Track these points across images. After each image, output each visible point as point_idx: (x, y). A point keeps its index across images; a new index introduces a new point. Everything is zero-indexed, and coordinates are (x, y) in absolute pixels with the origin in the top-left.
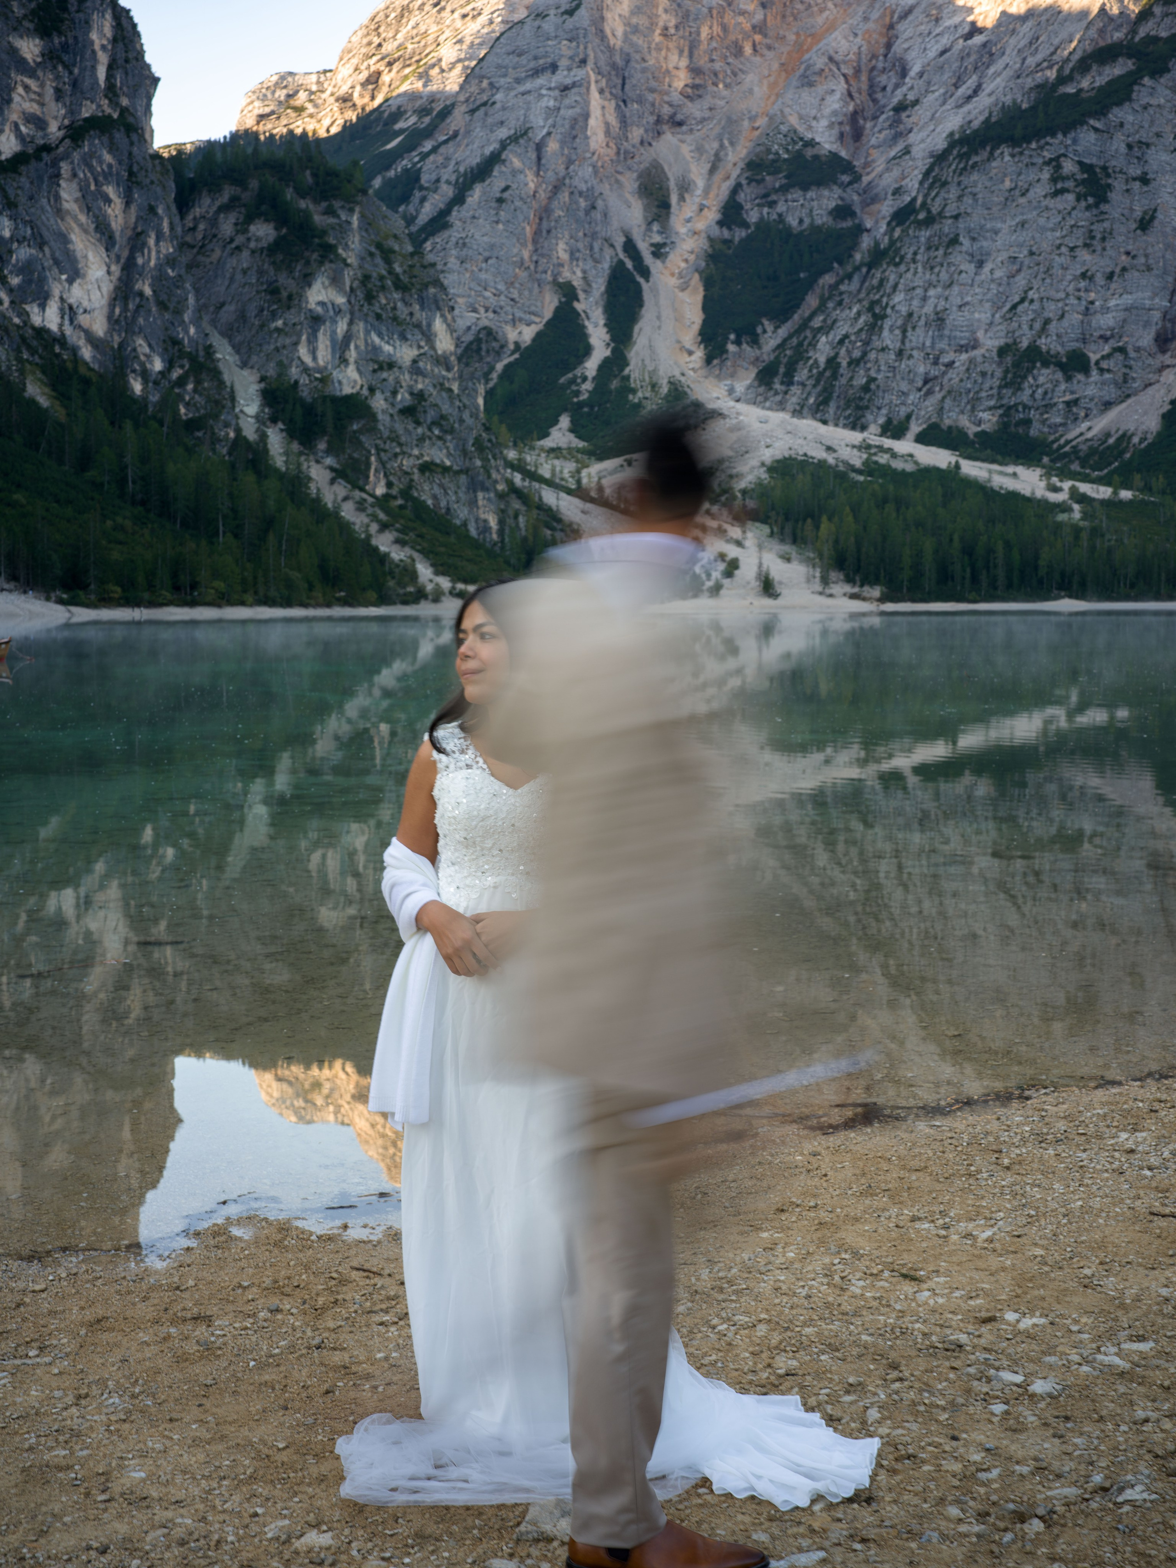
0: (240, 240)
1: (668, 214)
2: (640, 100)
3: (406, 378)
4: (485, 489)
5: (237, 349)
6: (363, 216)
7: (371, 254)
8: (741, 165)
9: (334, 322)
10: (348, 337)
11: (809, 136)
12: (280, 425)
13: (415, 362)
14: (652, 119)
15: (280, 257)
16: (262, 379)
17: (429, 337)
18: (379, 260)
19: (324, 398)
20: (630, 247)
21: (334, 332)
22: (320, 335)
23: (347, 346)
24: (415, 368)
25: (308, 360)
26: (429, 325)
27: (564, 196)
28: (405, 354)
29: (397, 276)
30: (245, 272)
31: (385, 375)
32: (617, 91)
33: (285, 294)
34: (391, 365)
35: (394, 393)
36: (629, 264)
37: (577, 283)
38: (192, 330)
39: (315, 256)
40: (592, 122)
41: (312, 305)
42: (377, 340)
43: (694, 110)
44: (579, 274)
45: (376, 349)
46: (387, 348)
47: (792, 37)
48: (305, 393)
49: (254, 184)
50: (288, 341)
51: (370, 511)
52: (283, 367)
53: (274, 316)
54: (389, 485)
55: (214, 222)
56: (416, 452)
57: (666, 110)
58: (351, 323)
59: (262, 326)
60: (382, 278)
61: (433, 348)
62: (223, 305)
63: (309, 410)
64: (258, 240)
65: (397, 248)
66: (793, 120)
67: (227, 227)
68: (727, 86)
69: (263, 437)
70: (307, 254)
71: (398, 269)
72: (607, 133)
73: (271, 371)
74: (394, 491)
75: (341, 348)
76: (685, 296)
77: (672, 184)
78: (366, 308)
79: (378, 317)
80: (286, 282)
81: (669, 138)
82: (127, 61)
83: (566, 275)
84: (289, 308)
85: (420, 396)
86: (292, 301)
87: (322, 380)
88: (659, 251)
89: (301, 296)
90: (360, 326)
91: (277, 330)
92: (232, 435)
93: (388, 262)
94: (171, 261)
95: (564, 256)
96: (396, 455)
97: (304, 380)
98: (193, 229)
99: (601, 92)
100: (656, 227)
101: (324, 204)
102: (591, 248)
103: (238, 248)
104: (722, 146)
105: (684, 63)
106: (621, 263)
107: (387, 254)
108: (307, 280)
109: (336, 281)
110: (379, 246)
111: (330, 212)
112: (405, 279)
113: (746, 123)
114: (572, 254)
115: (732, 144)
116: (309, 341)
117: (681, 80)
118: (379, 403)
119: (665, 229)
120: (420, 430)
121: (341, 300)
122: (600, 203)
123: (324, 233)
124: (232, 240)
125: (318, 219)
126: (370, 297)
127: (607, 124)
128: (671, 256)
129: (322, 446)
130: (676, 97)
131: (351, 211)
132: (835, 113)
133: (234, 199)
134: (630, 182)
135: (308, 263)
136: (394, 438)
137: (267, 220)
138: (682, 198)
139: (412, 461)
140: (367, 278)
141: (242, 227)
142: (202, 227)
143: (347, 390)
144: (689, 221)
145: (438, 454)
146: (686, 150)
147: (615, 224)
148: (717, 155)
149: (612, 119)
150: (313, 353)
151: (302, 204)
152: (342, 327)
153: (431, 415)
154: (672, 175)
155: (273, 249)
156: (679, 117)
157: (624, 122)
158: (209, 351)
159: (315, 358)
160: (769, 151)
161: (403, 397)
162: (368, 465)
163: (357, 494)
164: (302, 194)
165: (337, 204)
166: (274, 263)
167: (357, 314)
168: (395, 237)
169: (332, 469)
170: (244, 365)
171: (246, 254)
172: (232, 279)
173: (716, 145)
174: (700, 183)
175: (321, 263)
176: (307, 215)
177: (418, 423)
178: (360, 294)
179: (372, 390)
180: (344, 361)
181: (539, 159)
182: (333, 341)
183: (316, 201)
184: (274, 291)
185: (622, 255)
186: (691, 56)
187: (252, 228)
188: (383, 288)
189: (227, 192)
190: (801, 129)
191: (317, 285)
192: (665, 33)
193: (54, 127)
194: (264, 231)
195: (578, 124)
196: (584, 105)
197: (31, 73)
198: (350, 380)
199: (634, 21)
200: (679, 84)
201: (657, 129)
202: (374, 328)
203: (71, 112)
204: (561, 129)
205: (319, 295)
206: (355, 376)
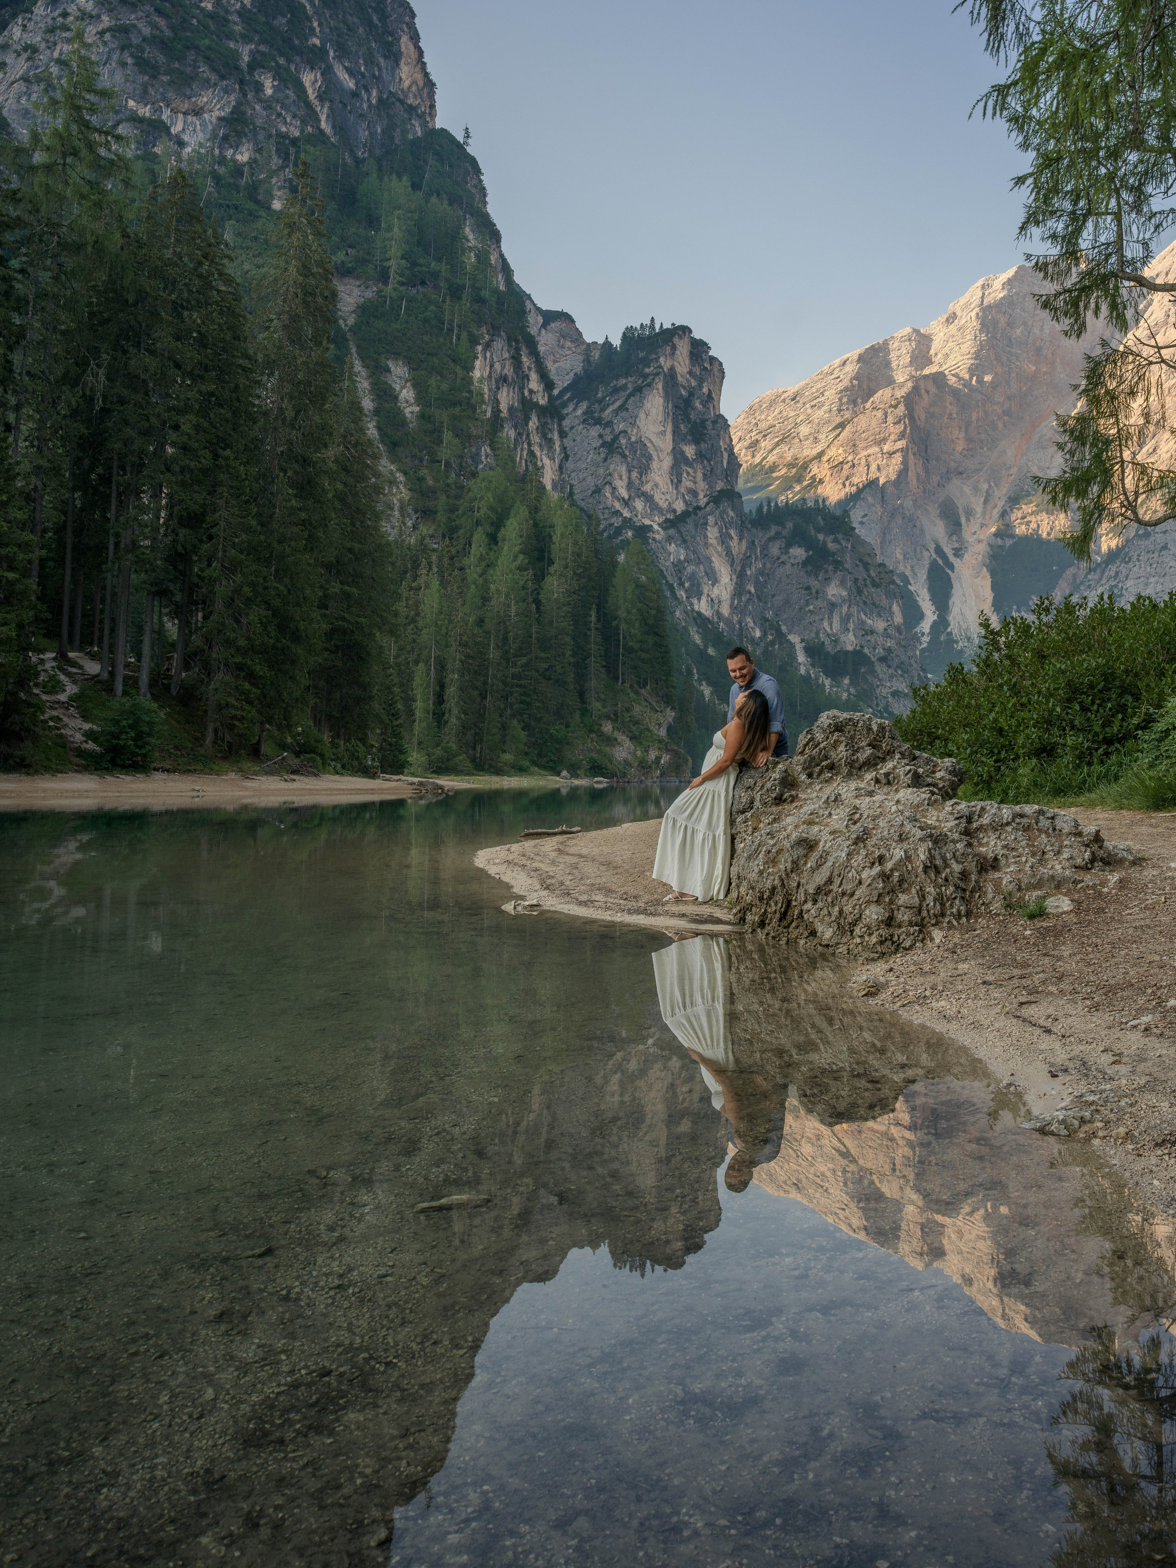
0: (784, 558)
1: (961, 530)
2: (936, 459)
3: (880, 640)
6: (852, 543)
7: (857, 566)
8: (1004, 498)
9: (841, 606)
10: (848, 617)
13: (885, 630)
14: (945, 470)
15: (809, 568)
17: (891, 614)
18: (861, 569)
19: (841, 654)
20: (939, 550)
21: (841, 613)
22: (834, 615)
23: (848, 620)
24: (886, 634)
25: (828, 629)
26: (890, 608)
27: (898, 519)
28: (880, 625)
29: (873, 579)
30: (788, 576)
31: (869, 638)
32: (923, 453)
33: (814, 591)
34: (872, 632)
35: (875, 648)
36: (940, 561)
37: (908, 573)
39: (831, 568)
40: (909, 472)
41: (829, 597)
42: (864, 617)
43: (970, 464)
44: (909, 567)
45: (863, 623)
46: (869, 622)
47: (1027, 418)
48: (830, 649)
49: (790, 525)
50: (817, 618)
52: (815, 633)
53: (808, 603)
57: (953, 464)
58: (849, 607)
59: (800, 609)
60: (865, 580)
61: (894, 622)
63: (834, 659)
64: (795, 558)
65: (870, 561)
66: (1034, 469)
67: (775, 550)
68: (988, 449)
70: (826, 566)
71: (873, 574)
72: (918, 479)
73: (810, 636)
75: (845, 620)
76: (979, 581)
77: (961, 511)
78: (857, 598)
79: (865, 603)
80: (814, 583)
81: (956, 482)
83: (901, 568)
84: (817, 598)
85: (889, 650)
86: (819, 594)
87: (835, 641)
88: (957, 553)
89: (825, 593)
90: (854, 609)
91: (810, 611)
93: (867, 570)
95: (900, 556)
97: (827, 642)
99: (914, 454)
100: (954, 538)
101: (832, 537)
102: (915, 552)
103: (783, 563)
104: (990, 486)
105: (962, 435)
106: (935, 560)
107: (866, 565)
108: (827, 580)
109: (842, 583)
110: (861, 560)
111: (836, 541)
112: (878, 581)
113: (1004, 472)
114: (904, 556)
115: (996, 485)
116: (829, 618)
117: (960, 446)
118: (867, 654)
119: (959, 540)
120: (890, 671)
121: (845, 593)
122: (918, 523)
123: (834, 554)
124: (779, 558)
125: (832, 546)
126: (859, 592)
127: (918, 475)
128: (965, 556)
129: (846, 681)
130: (957, 456)
131: (847, 540)
133: (778, 534)
134: (933, 510)
135: (827, 571)
136: (876, 676)
137: (800, 546)
138: (968, 520)
140: (857, 580)
143: (850, 648)
144: (974, 533)
146: (967, 489)
147: (928, 536)
148: (987, 492)
149: (921, 471)
150: (831, 624)
151: (821, 537)
152: (845, 609)
154: (960, 505)
155: (806, 563)
156: (960, 469)
157: (927, 471)
159: (832, 628)
160: (1021, 489)
161: (880, 650)
162: (872, 693)
164: (819, 530)
165: (840, 537)
166: (806, 572)
167: (853, 601)
168: (869, 555)
170: (793, 632)
171: (788, 566)
172: (780, 582)
173: (986, 486)
174: (979, 510)
175: (835, 572)
176: (825, 543)
177: (889, 667)
178: (854, 591)
179: (862, 647)
180: (847, 630)
181: (882, 495)
182: (841, 617)
183: (826, 534)
184: (808, 588)
185: (934, 555)
186: (966, 431)
187: (791, 550)
188: (866, 585)
189: (774, 529)
191: (833, 585)
192: (950, 417)
193: (701, 496)
194: (798, 553)
195: (903, 473)
196: (905, 462)
197: (691, 466)
198: (850, 642)
199: (932, 410)
200: (959, 448)
201: (947, 476)
202: (863, 610)
203: (711, 487)
204: (893, 477)
205: (834, 591)
206: (852, 638)
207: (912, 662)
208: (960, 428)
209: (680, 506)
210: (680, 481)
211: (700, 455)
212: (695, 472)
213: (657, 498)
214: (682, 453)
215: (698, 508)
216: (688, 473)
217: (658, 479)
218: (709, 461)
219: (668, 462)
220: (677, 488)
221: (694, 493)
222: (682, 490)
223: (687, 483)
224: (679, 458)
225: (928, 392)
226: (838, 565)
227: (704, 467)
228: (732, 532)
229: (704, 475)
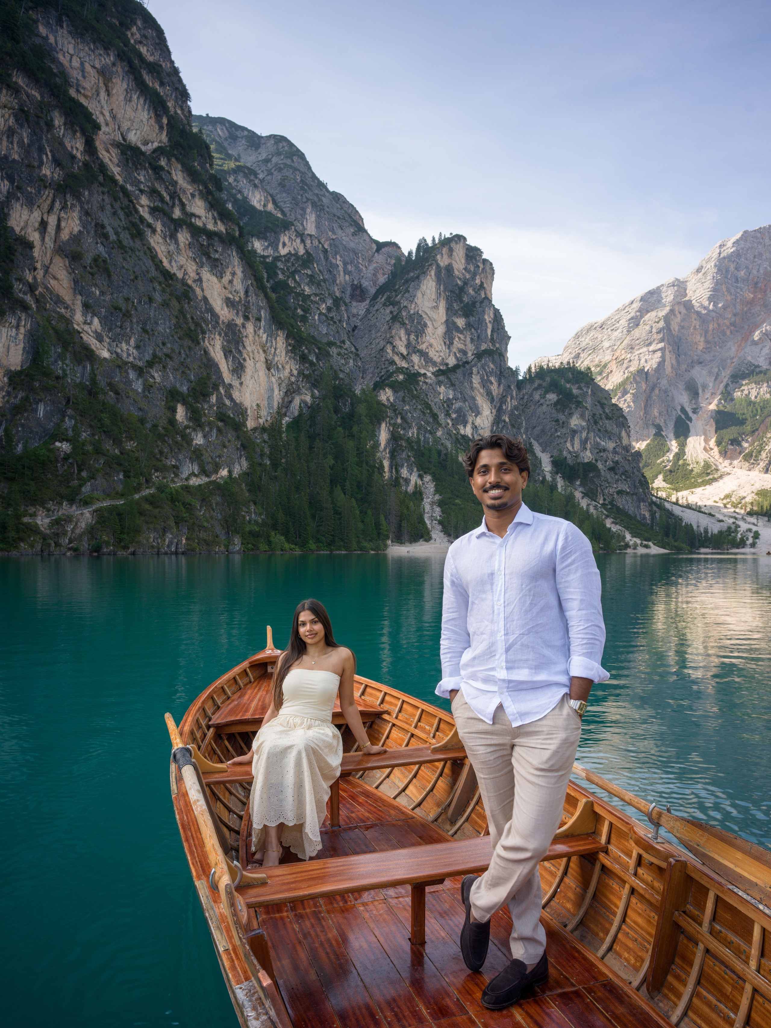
0: (542, 401)
1: (698, 397)
2: (685, 354)
3: (611, 455)
4: (644, 501)
5: (540, 444)
6: (592, 390)
7: (596, 405)
8: (728, 376)
9: (581, 433)
10: (587, 439)
11: (756, 364)
12: (560, 475)
13: (614, 448)
14: (690, 361)
15: (559, 407)
16: (552, 457)
17: (620, 438)
18: (599, 407)
19: (579, 464)
20: (683, 410)
21: (581, 437)
22: (576, 438)
23: (587, 442)
24: (615, 452)
25: (570, 448)
26: (620, 434)
27: (657, 391)
28: (611, 445)
29: (607, 414)
30: (544, 413)
31: (602, 454)
32: (676, 351)
33: (561, 422)
34: (604, 450)
35: (606, 461)
36: (683, 416)
37: (662, 424)
38: (524, 436)
39: (574, 406)
40: (666, 363)
41: (572, 426)
42: (598, 440)
43: (707, 357)
44: (663, 421)
45: (598, 444)
46: (603, 443)
47: (746, 327)
48: (570, 461)
49: (548, 380)
50: (562, 441)
51: (600, 510)
52: (561, 451)
53: (556, 431)
54: (604, 500)
55: (531, 395)
56: (615, 486)
57: (695, 357)
58: (588, 433)
59: (551, 435)
60: (600, 415)
61: (621, 443)
62: (534, 427)
63: (572, 468)
64: (550, 400)
65: (606, 402)
66: (749, 358)
67: (537, 397)
68: (720, 347)
69: (554, 480)
70: (570, 405)
71: (607, 411)
72: (672, 367)
73: (556, 453)
74: (607, 502)
75: (584, 443)
76: (707, 428)
77: (699, 385)
78: (594, 427)
79: (599, 430)
80: (562, 417)
81: (697, 368)
82: (498, 329)
83: (658, 421)
84: (563, 427)
85: (617, 463)
86: (564, 424)
87: (576, 457)
88: (695, 411)
89: (568, 422)
90: (592, 434)
91: (558, 436)
92: (541, 479)
93: (603, 408)
94: (516, 408)
95: (657, 414)
96: (607, 487)
97: (569, 456)
98: (523, 398)
99: (670, 352)
100: (693, 402)
101: (577, 385)
102: (667, 411)
103: (542, 404)
104: (719, 370)
105: (702, 339)
106: (680, 416)
107: (602, 405)
108: (571, 415)
109: (582, 416)
110: (599, 402)
111: (580, 388)
112: (610, 415)
113: (729, 361)
114: (660, 414)
115: (723, 369)
116: (571, 441)
117: (701, 346)
118: (600, 465)
119: (697, 403)
120: (617, 477)
121: (584, 424)
122: (670, 394)
123: (577, 397)
124: (539, 401)
125: (575, 391)
126: (596, 423)
127: (672, 365)
128: (700, 412)
129: (578, 483)
130: (699, 352)
131: (588, 387)
132: (767, 354)
133: (540, 386)
134: (681, 386)
135: (571, 409)
136: (606, 481)
137: (553, 393)
138: (703, 391)
139: (614, 490)
140: (594, 415)
141: (543, 396)
142: (526, 397)
143: (586, 461)
144: (707, 399)
145: (625, 487)
146: (704, 372)
147: (676, 401)
148: (717, 374)
149: (674, 362)
150: (573, 445)
151: (568, 386)
152: (584, 435)
153: (622, 470)
154: (699, 381)
155: (556, 404)
156: (701, 360)
157: (678, 362)
158: (531, 445)
159: (573, 448)
160: (740, 370)
161: (610, 463)
162: (597, 491)
163: (594, 503)
164: (568, 381)
165: (582, 385)
166: (556, 409)
167: (591, 429)
168: (606, 398)
169: (582, 493)
170: (543, 451)
171: (545, 406)
172: (539, 417)
173: (716, 370)
174: (711, 385)
175: (576, 409)
176: (570, 390)
177: (616, 474)
178: (592, 422)
179: (596, 460)
180: (586, 449)
181: (647, 378)
182: (581, 440)
183: (573, 384)
184: (557, 421)
185: (680, 413)
186: (705, 337)
187: (547, 396)
188: (601, 418)
189: (536, 383)
190: (753, 361)
191: (575, 417)
192: (695, 328)
193: (470, 354)
194: (552, 397)
195: (661, 364)
196: (663, 357)
197: (461, 332)
198: (587, 456)
199: (682, 324)
200: (700, 348)
201: (692, 365)
202: (598, 435)
203: (477, 348)
204: (654, 366)
205: (575, 421)
206: (589, 455)
207: (635, 471)
208: (701, 335)
209: (452, 362)
210: (451, 343)
211: (469, 326)
212: (465, 337)
213: (432, 354)
214: (454, 323)
215: (467, 363)
216: (459, 338)
217: (432, 341)
218: (476, 330)
219: (441, 330)
220: (449, 348)
221: (464, 352)
222: (454, 350)
223: (457, 344)
224: (451, 328)
225: (680, 313)
226: (579, 404)
227: (472, 334)
228: (492, 379)
229: (472, 339)
